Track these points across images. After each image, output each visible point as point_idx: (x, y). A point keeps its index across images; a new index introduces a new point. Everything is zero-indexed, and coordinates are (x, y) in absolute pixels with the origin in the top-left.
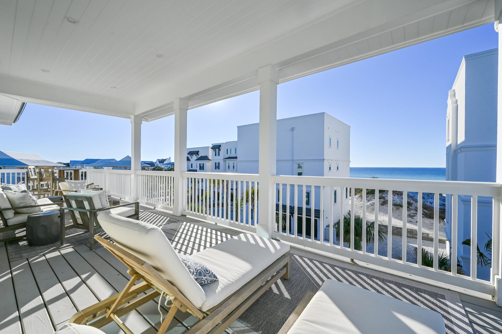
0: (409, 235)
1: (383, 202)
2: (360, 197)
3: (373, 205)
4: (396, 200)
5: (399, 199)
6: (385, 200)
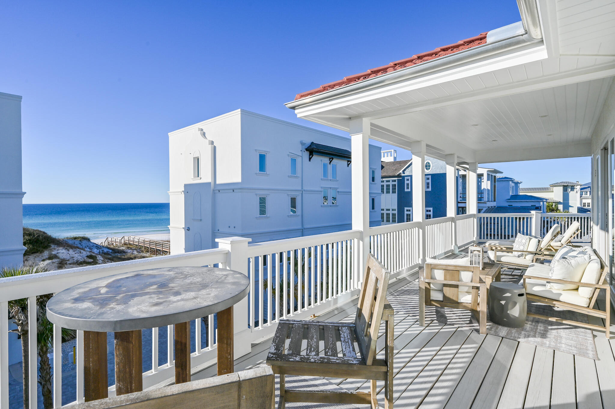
1: (60, 264)
4: (74, 256)
5: (77, 254)
6: (61, 259)
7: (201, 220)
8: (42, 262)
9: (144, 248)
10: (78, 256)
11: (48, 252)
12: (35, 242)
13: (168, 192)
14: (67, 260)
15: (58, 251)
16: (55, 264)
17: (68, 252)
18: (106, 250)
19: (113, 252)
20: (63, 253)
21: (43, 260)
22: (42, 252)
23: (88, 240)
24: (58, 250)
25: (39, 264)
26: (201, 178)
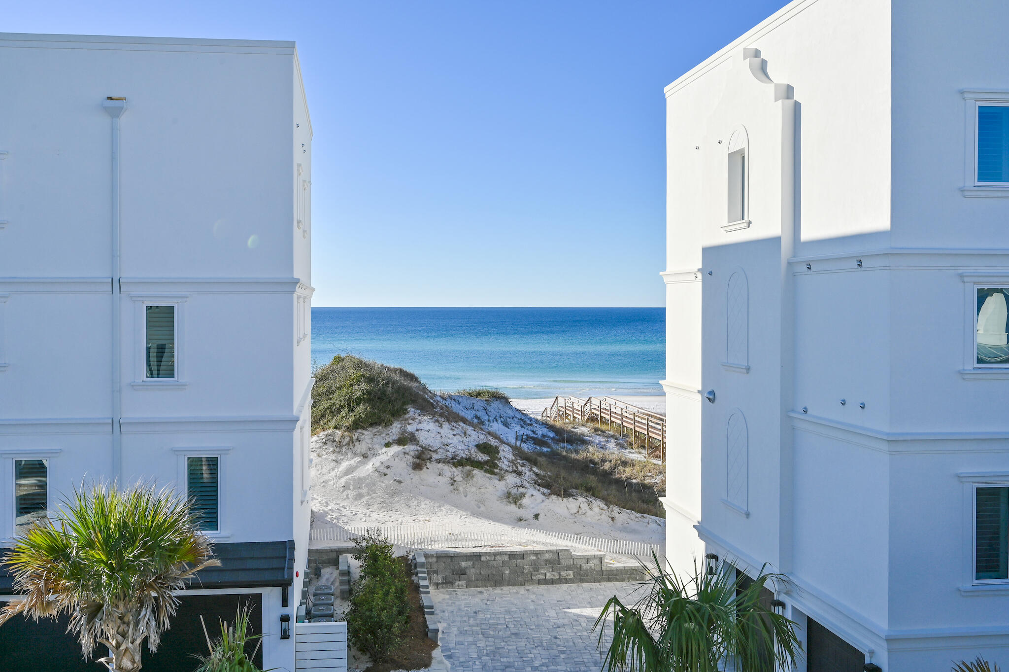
0: (548, 574)
1: (418, 457)
2: (325, 443)
3: (385, 475)
4: (450, 441)
5: (458, 437)
6: (421, 446)
7: (748, 369)
8: (385, 450)
9: (636, 436)
10: (459, 442)
11: (399, 426)
12: (379, 398)
13: (661, 273)
14: (433, 451)
15: (420, 426)
16: (409, 457)
17: (439, 430)
18: (541, 431)
19: (557, 437)
20: (428, 431)
21: (388, 445)
22: (388, 424)
23: (505, 400)
24: (420, 423)
25: (380, 452)
26: (750, 222)
